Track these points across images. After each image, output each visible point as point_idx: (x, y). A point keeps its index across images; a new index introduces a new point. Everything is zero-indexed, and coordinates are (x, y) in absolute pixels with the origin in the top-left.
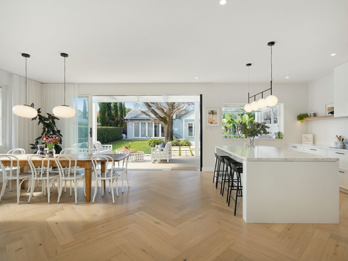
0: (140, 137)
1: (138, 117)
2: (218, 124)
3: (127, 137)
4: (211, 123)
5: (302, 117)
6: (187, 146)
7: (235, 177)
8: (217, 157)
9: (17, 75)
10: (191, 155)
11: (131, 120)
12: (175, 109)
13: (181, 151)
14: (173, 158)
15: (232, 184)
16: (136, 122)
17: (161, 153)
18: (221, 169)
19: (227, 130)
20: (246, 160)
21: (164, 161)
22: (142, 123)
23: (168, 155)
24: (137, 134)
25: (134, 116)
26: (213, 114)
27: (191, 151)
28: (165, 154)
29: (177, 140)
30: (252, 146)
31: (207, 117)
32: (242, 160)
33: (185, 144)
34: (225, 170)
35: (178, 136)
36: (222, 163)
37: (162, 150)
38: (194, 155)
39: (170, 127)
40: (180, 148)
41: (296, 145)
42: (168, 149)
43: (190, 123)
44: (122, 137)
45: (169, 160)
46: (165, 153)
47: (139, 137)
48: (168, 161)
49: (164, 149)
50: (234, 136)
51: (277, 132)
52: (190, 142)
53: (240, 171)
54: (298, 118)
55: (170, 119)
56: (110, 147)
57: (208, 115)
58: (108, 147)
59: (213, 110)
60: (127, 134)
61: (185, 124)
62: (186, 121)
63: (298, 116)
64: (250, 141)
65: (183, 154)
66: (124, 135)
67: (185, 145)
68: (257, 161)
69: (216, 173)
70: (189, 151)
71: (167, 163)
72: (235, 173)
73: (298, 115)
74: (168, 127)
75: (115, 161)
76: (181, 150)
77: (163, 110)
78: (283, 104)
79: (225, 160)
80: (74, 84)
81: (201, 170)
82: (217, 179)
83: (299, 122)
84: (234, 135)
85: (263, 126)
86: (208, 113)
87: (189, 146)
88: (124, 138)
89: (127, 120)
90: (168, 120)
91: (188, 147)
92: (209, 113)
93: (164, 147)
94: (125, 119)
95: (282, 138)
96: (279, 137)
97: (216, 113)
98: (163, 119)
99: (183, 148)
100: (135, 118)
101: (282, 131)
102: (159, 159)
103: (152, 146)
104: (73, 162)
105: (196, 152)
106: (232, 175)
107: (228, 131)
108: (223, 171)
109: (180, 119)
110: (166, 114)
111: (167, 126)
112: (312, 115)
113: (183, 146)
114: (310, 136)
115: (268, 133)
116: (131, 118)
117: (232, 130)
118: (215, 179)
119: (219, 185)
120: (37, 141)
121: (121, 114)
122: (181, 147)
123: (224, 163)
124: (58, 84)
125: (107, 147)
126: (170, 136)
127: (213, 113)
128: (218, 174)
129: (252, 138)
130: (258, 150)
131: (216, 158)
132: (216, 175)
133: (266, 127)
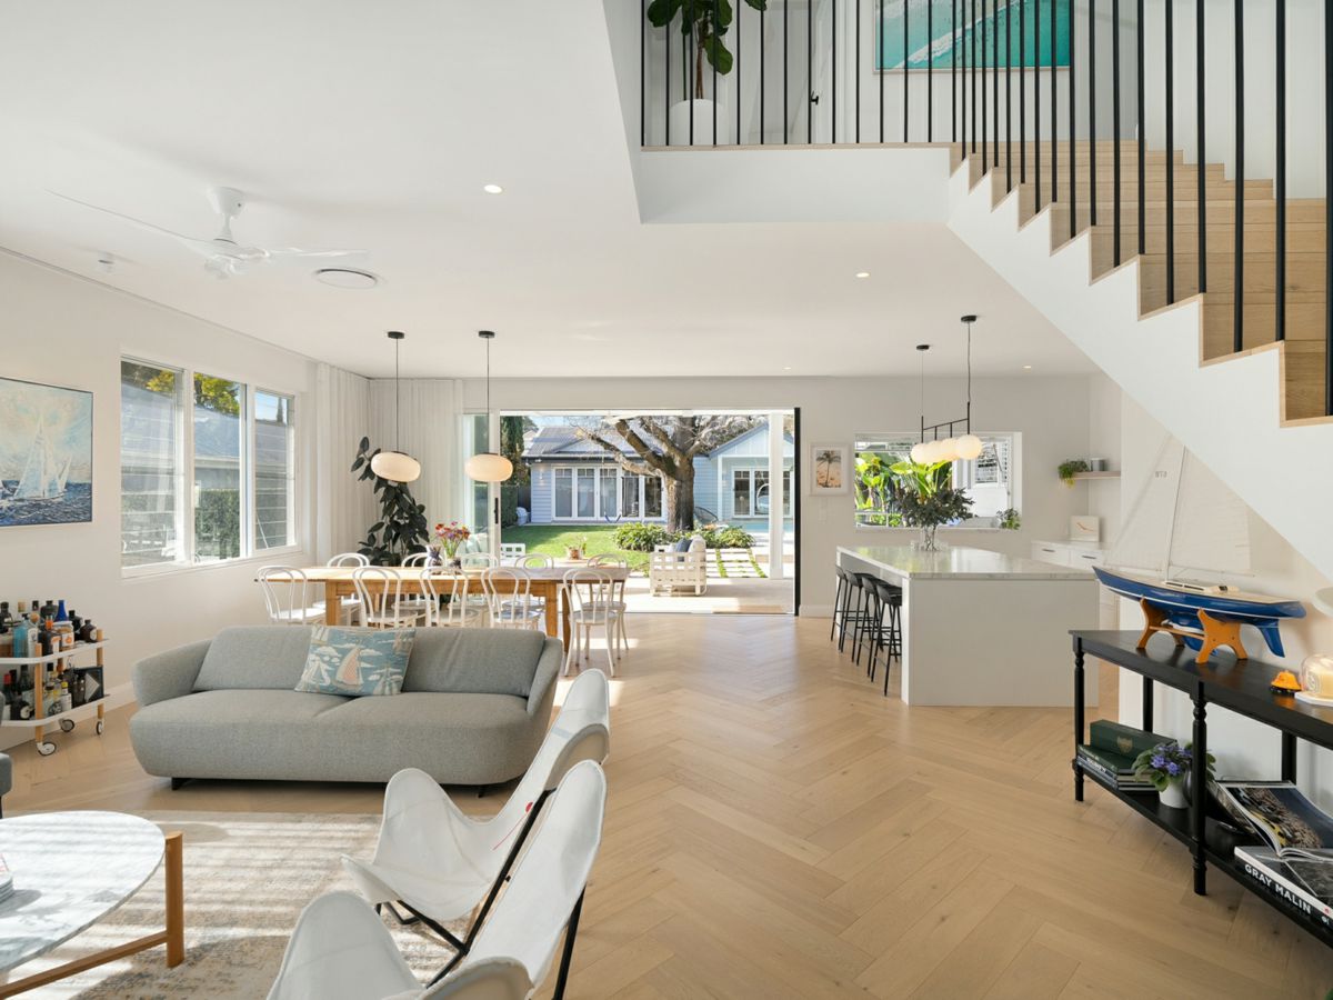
0: (575, 517)
1: (569, 449)
2: (844, 489)
3: (533, 517)
4: (826, 485)
5: (1070, 470)
6: (739, 547)
7: (886, 622)
8: (843, 577)
9: (326, 364)
10: (756, 575)
11: (545, 460)
12: (703, 428)
13: (726, 565)
14: (710, 582)
15: (880, 635)
16: (563, 466)
17: (679, 568)
18: (853, 607)
19: (866, 496)
20: (908, 576)
21: (689, 591)
22: (580, 472)
23: (697, 575)
24: (563, 508)
25: (555, 445)
26: (830, 462)
27: (753, 562)
28: (691, 571)
29: (706, 527)
30: (930, 547)
31: (815, 470)
32: (901, 577)
33: (733, 542)
34: (863, 608)
35: (706, 515)
36: (856, 589)
37: (682, 560)
38: (768, 575)
39: (684, 485)
40: (719, 555)
41: (1054, 546)
42: (699, 555)
43: (742, 469)
44: (517, 518)
45: (702, 588)
46: (690, 567)
47: (571, 516)
48: (698, 592)
49: (689, 557)
50: (888, 515)
51: (1004, 509)
52: (749, 536)
53: (896, 601)
54: (1060, 473)
55: (685, 461)
56: (519, 550)
57: (816, 463)
58: (514, 550)
59: (829, 449)
60: (532, 509)
61: (725, 472)
62: (725, 461)
63: (1060, 468)
64: (927, 536)
65: (734, 571)
66: (522, 512)
67: (734, 546)
68: (932, 579)
69: (839, 616)
70: (749, 564)
71: (695, 596)
72: (887, 606)
73: (1060, 463)
74: (679, 487)
75: (615, 581)
76: (723, 559)
77: (663, 436)
78: (1020, 434)
79: (864, 581)
80: (454, 380)
81: (797, 614)
82: (843, 628)
83: (1063, 485)
84: (888, 511)
85: (957, 498)
86: (815, 458)
87: (747, 547)
88: (522, 522)
89: (532, 460)
90: (677, 464)
91: (745, 550)
92: (819, 459)
93: (687, 550)
94: (524, 459)
95: (1018, 525)
96: (1011, 524)
97: (838, 459)
98: (665, 463)
99: (729, 554)
100: (559, 452)
101: (1018, 507)
102: (667, 585)
103: (629, 548)
104: (523, 583)
105: (773, 565)
106: (878, 617)
107: (870, 499)
108: (858, 612)
109: (707, 456)
110: (672, 444)
111: (675, 482)
112: (1096, 467)
113: (728, 547)
114: (1092, 522)
115: (970, 516)
116: (545, 453)
117: (881, 495)
118: (838, 629)
119: (848, 645)
120: (373, 536)
121: (510, 439)
122: (722, 550)
123: (861, 587)
124: (412, 379)
125: (509, 550)
126: (686, 515)
127: (828, 457)
128: (845, 619)
129: (931, 528)
130: (960, 558)
131: (838, 579)
132: (838, 620)
133: (965, 501)
